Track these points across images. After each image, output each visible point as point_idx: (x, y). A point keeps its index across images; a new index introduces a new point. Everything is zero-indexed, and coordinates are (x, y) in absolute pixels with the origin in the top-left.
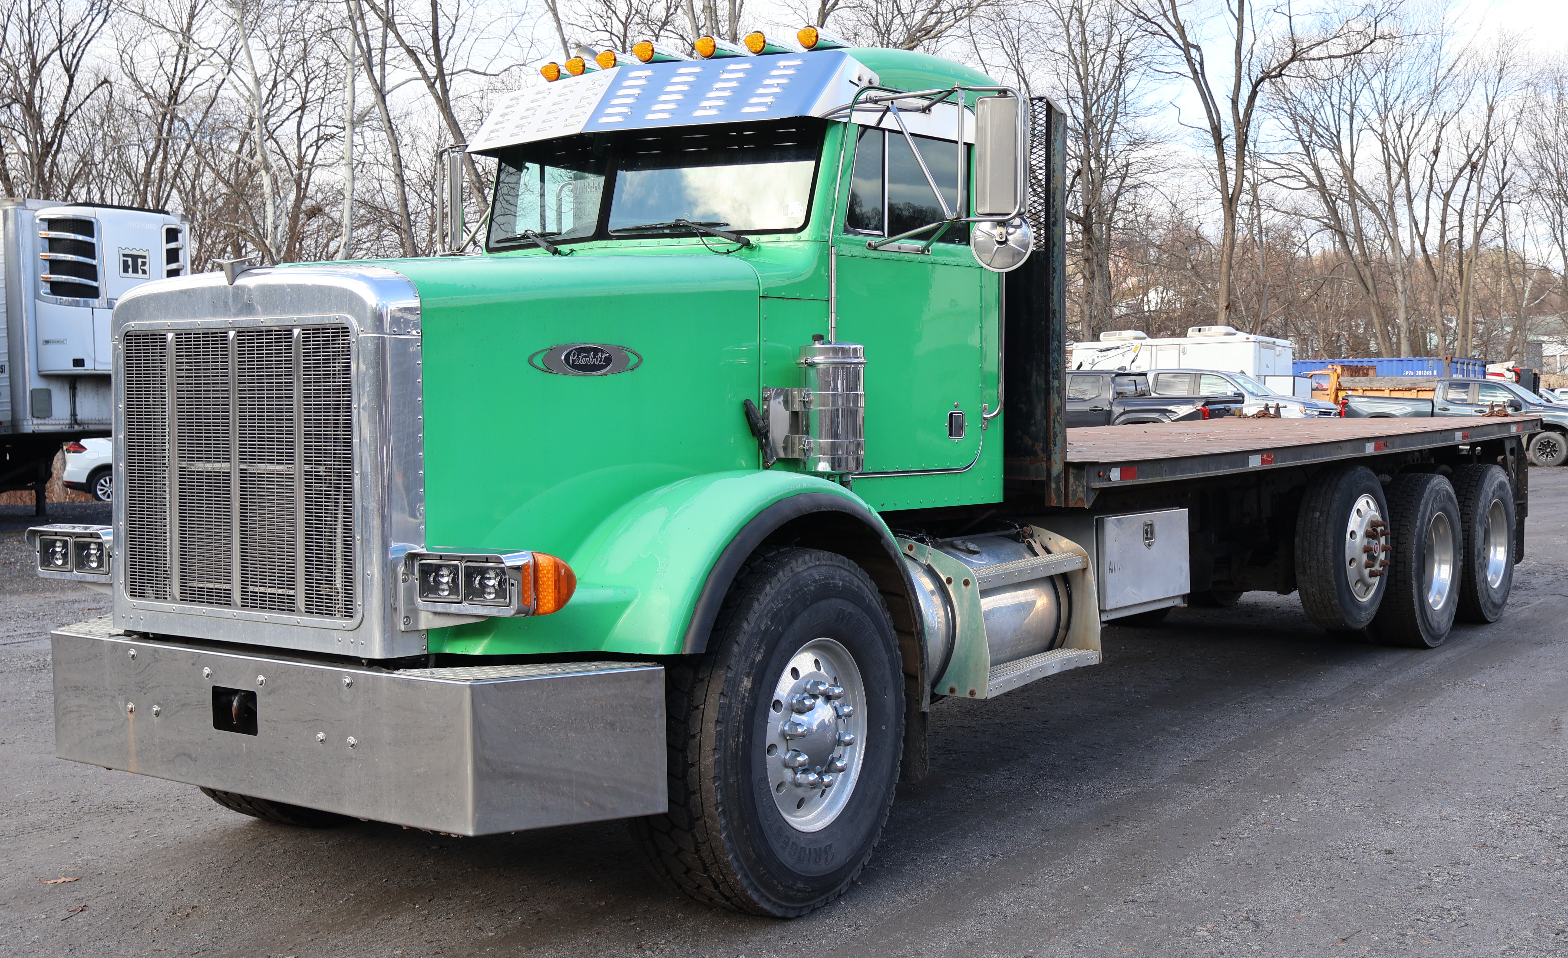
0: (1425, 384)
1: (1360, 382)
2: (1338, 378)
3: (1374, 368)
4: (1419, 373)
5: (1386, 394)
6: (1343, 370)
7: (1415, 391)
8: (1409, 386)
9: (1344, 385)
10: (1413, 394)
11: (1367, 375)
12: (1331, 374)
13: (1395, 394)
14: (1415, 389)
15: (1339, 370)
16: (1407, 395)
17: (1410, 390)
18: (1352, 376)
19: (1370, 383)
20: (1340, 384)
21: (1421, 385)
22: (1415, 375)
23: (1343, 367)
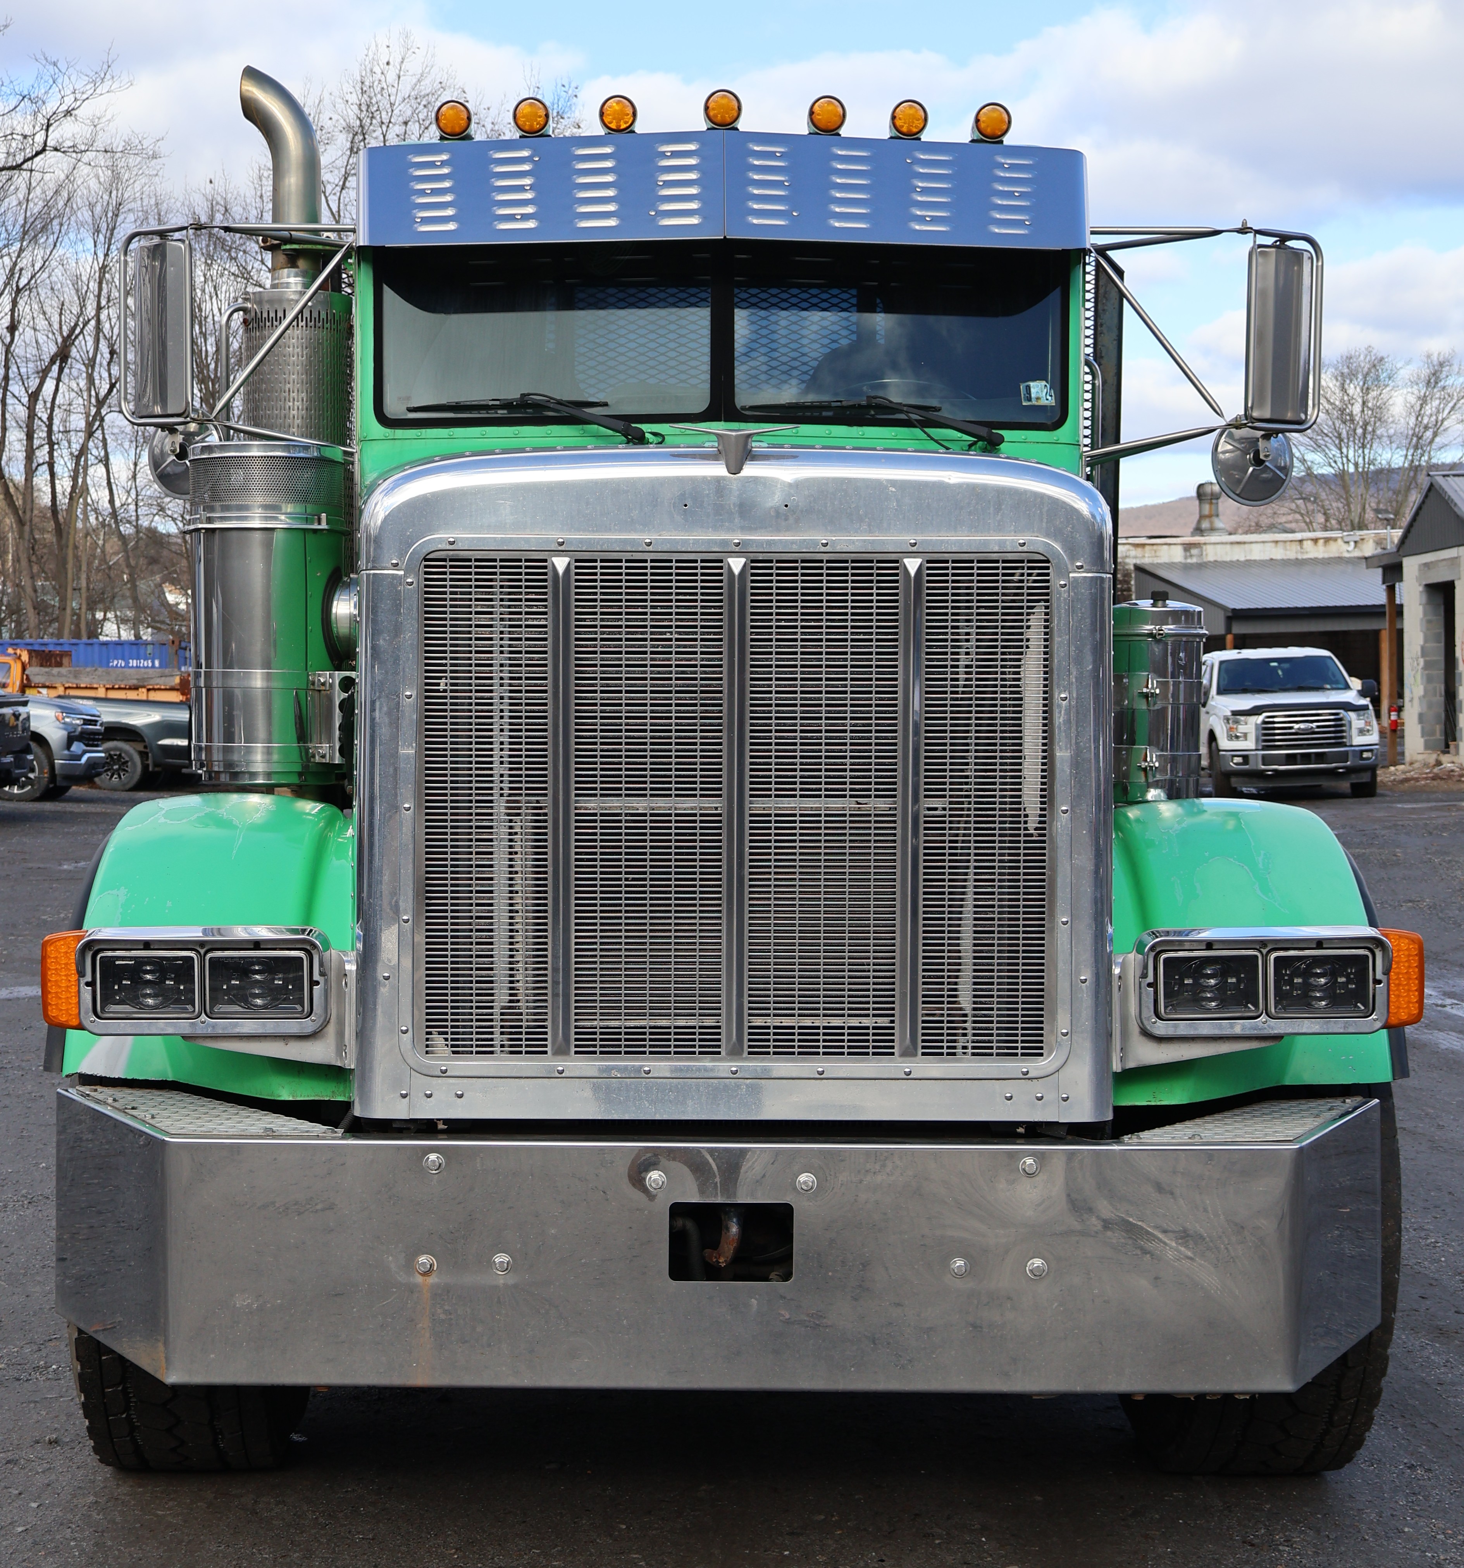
0: (158, 680)
1: (59, 675)
2: (24, 669)
3: (68, 654)
4: (133, 663)
5: (101, 693)
6: (30, 658)
7: (144, 690)
8: (135, 682)
9: (36, 680)
10: (142, 695)
11: (59, 664)
12: (12, 663)
13: (112, 694)
14: (144, 687)
15: (25, 657)
16: (132, 695)
17: (136, 688)
18: (42, 666)
19: (75, 677)
20: (28, 678)
21: (152, 682)
22: (127, 666)
23: (30, 652)
